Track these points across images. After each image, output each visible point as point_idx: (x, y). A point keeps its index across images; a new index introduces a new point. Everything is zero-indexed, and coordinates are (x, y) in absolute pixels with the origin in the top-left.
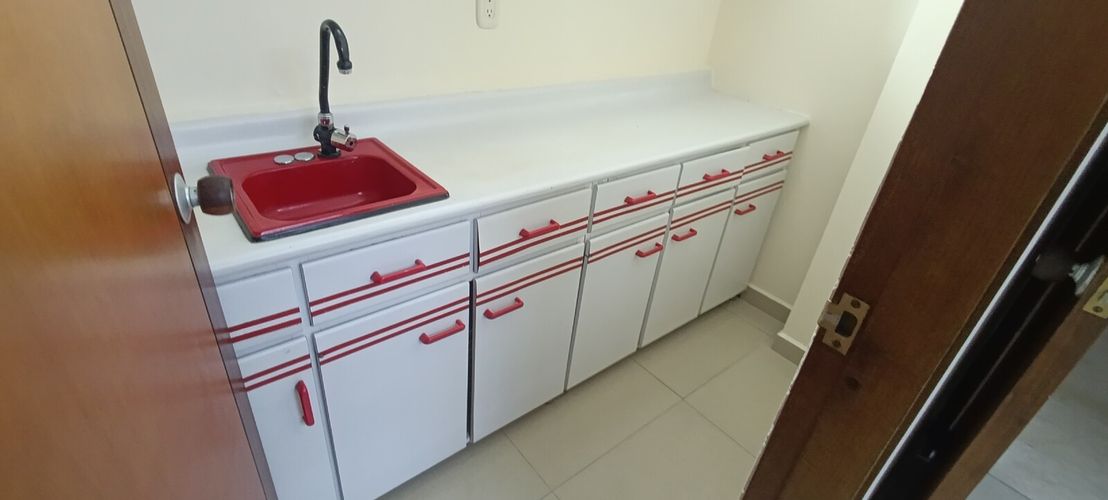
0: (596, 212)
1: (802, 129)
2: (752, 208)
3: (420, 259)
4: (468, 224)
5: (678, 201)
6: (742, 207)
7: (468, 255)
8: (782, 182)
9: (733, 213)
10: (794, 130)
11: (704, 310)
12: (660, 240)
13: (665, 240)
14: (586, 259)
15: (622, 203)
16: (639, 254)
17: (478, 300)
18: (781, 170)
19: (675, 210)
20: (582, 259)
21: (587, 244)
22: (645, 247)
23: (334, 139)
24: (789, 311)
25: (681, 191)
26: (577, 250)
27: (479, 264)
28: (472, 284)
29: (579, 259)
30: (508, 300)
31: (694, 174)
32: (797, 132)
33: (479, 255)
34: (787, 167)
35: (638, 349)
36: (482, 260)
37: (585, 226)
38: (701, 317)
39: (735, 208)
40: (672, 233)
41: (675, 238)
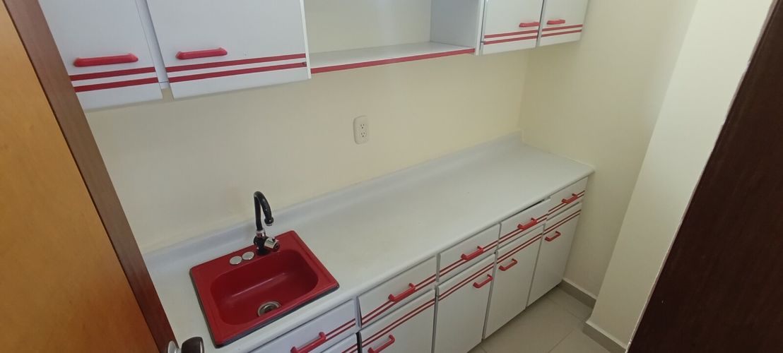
0: (441, 269)
1: (590, 176)
2: (558, 234)
3: (322, 331)
4: (352, 303)
5: (500, 245)
6: (551, 236)
7: (354, 320)
8: (580, 210)
9: (543, 239)
10: (585, 177)
11: (530, 303)
12: (490, 272)
13: (494, 272)
14: (437, 298)
15: (460, 258)
16: (476, 285)
17: (363, 344)
18: (578, 203)
19: (499, 251)
20: (435, 300)
21: (437, 289)
22: (478, 280)
23: (266, 244)
24: (595, 301)
25: (502, 239)
26: (431, 295)
27: (362, 324)
28: (358, 334)
29: (433, 300)
30: (385, 338)
31: (511, 226)
32: (587, 178)
33: (362, 319)
34: (582, 201)
35: (482, 339)
36: (363, 321)
37: (434, 280)
38: (528, 308)
39: (544, 237)
40: (498, 265)
41: (502, 268)
